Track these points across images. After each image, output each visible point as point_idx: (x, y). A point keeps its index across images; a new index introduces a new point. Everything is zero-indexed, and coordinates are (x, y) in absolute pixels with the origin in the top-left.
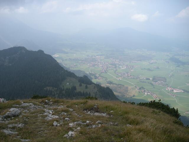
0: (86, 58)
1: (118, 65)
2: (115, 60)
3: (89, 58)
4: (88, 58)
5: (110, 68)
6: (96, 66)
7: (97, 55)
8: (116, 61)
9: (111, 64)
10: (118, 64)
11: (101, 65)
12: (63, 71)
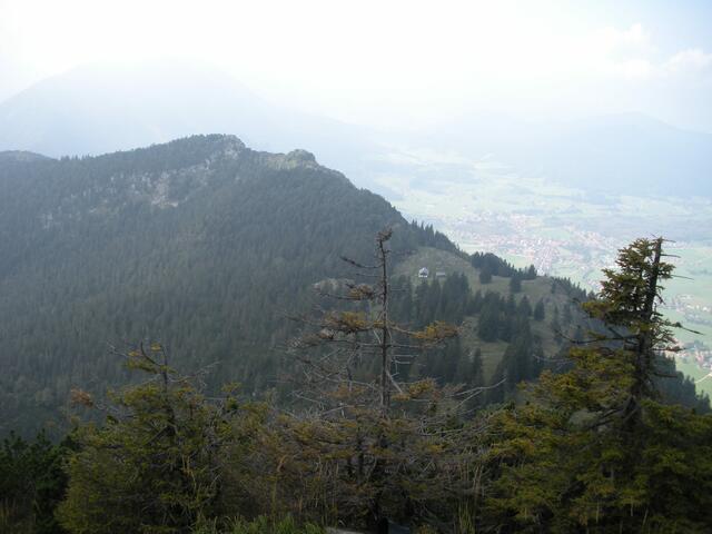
0: (473, 220)
1: (597, 253)
2: (583, 232)
3: (483, 220)
4: (480, 219)
5: (564, 260)
6: (510, 250)
7: (514, 212)
8: (586, 236)
9: (569, 248)
10: (597, 249)
11: (530, 250)
12: (398, 225)
